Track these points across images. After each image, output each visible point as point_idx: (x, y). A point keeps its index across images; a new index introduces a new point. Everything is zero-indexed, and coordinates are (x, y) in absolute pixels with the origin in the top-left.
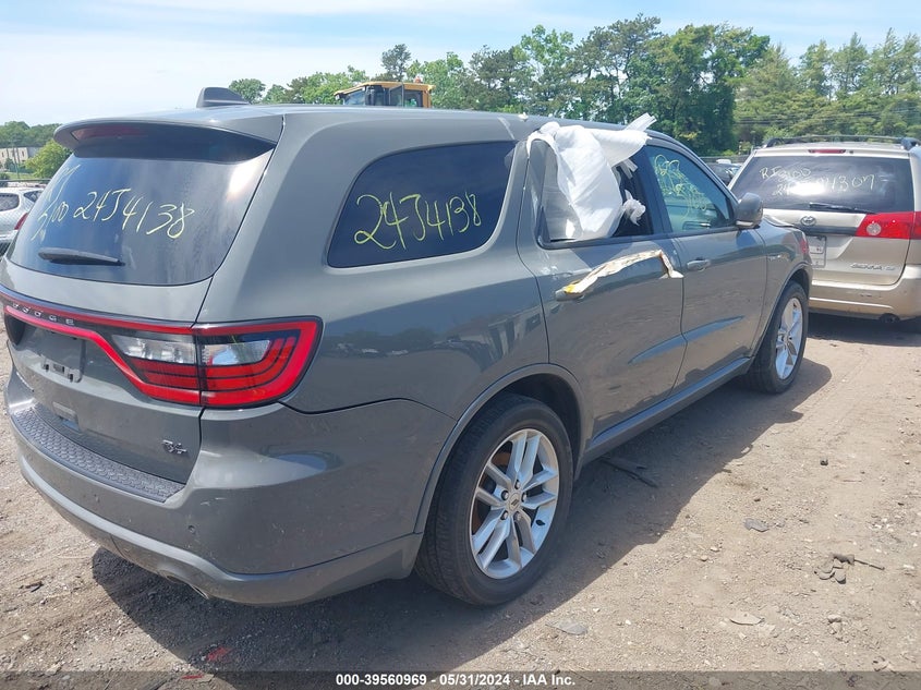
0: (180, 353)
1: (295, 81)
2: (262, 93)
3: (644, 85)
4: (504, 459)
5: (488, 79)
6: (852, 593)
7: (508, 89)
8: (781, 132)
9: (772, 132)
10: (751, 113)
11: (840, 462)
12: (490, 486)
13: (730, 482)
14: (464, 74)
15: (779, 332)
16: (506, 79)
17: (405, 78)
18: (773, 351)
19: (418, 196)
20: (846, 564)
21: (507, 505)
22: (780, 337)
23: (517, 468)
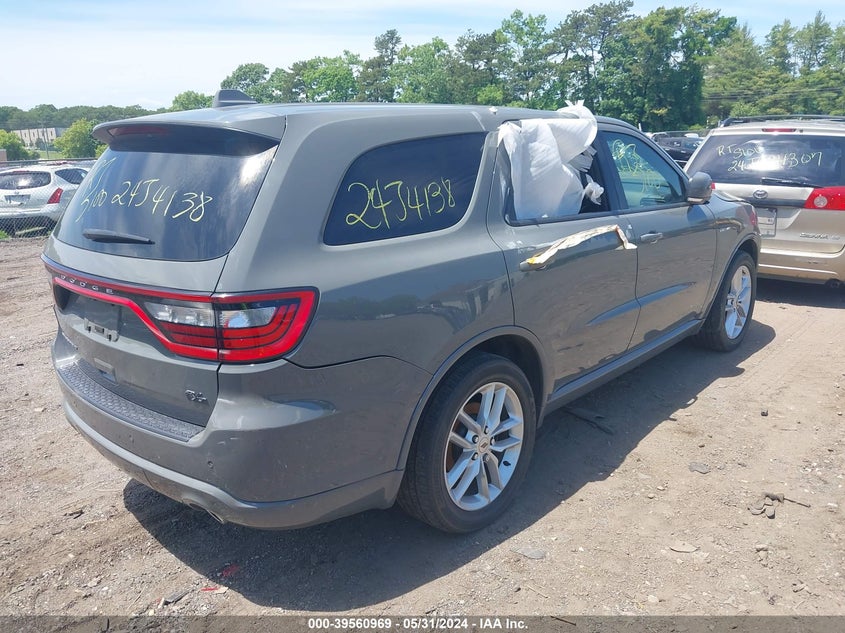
0: (201, 318)
1: (295, 65)
2: (265, 76)
3: (617, 65)
4: (475, 407)
5: (473, 61)
6: (780, 527)
7: (491, 69)
8: (747, 107)
9: (739, 107)
10: (719, 89)
11: (779, 413)
12: (463, 431)
13: (679, 431)
14: (450, 56)
15: (729, 297)
16: (489, 60)
17: (396, 61)
18: (723, 314)
19: (400, 183)
20: (776, 502)
21: (477, 448)
22: (729, 302)
23: (486, 415)
